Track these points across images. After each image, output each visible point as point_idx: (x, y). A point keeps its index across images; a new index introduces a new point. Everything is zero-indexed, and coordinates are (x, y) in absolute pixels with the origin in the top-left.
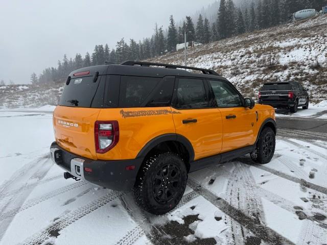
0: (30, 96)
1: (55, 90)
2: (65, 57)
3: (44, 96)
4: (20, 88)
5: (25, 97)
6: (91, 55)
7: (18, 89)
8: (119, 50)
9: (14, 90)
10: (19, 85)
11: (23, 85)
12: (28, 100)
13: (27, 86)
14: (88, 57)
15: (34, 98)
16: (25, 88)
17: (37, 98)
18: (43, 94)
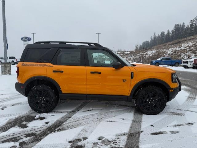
0: (129, 57)
1: (142, 54)
2: (155, 34)
3: (136, 57)
4: (126, 53)
5: (127, 58)
6: (170, 31)
7: (125, 53)
8: (191, 25)
9: (123, 54)
10: (126, 52)
11: (127, 52)
12: (128, 59)
13: (129, 52)
14: (168, 33)
15: (131, 58)
16: (128, 53)
17: (132, 58)
18: (136, 56)
